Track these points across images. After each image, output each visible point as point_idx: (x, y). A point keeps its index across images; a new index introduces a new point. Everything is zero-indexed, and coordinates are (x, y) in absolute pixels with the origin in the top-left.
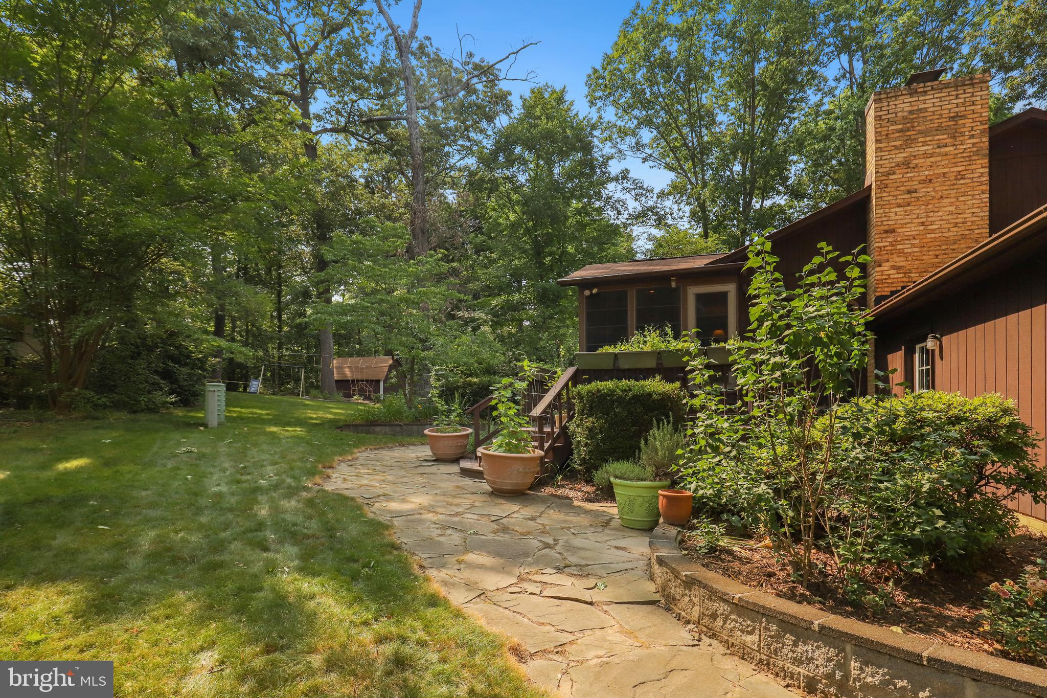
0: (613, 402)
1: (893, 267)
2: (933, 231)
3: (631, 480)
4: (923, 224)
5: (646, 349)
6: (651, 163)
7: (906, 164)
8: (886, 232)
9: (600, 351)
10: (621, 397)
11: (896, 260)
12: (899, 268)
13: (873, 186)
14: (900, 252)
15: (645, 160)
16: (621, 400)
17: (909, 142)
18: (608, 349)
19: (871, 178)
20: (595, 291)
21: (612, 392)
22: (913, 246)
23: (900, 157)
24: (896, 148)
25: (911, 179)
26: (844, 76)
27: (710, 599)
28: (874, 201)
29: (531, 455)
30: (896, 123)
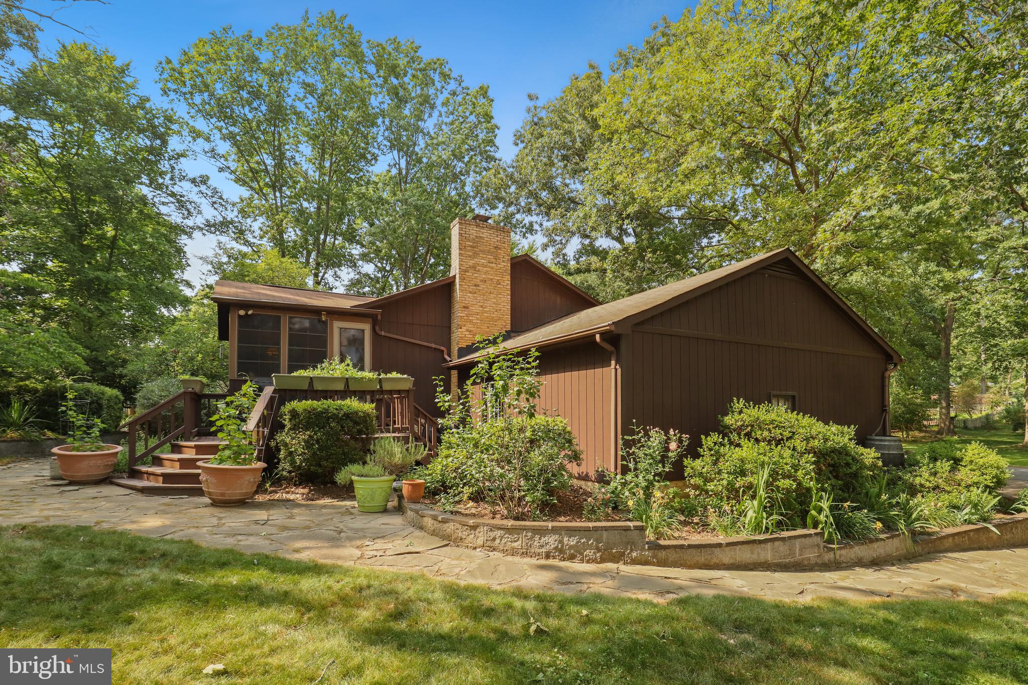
0: (328, 418)
1: (467, 330)
2: (486, 312)
3: (373, 476)
4: (482, 306)
5: (336, 375)
6: (226, 174)
7: (474, 267)
8: (464, 307)
9: (295, 374)
10: (334, 414)
11: (469, 326)
12: (470, 331)
13: (457, 276)
14: (471, 321)
15: (221, 170)
16: (335, 417)
17: (476, 255)
18: (301, 373)
19: (455, 270)
20: (250, 312)
21: (326, 411)
22: (477, 319)
23: (471, 263)
24: (470, 256)
25: (476, 278)
26: (395, 165)
27: (491, 530)
28: (458, 286)
29: (253, 466)
30: (469, 241)
